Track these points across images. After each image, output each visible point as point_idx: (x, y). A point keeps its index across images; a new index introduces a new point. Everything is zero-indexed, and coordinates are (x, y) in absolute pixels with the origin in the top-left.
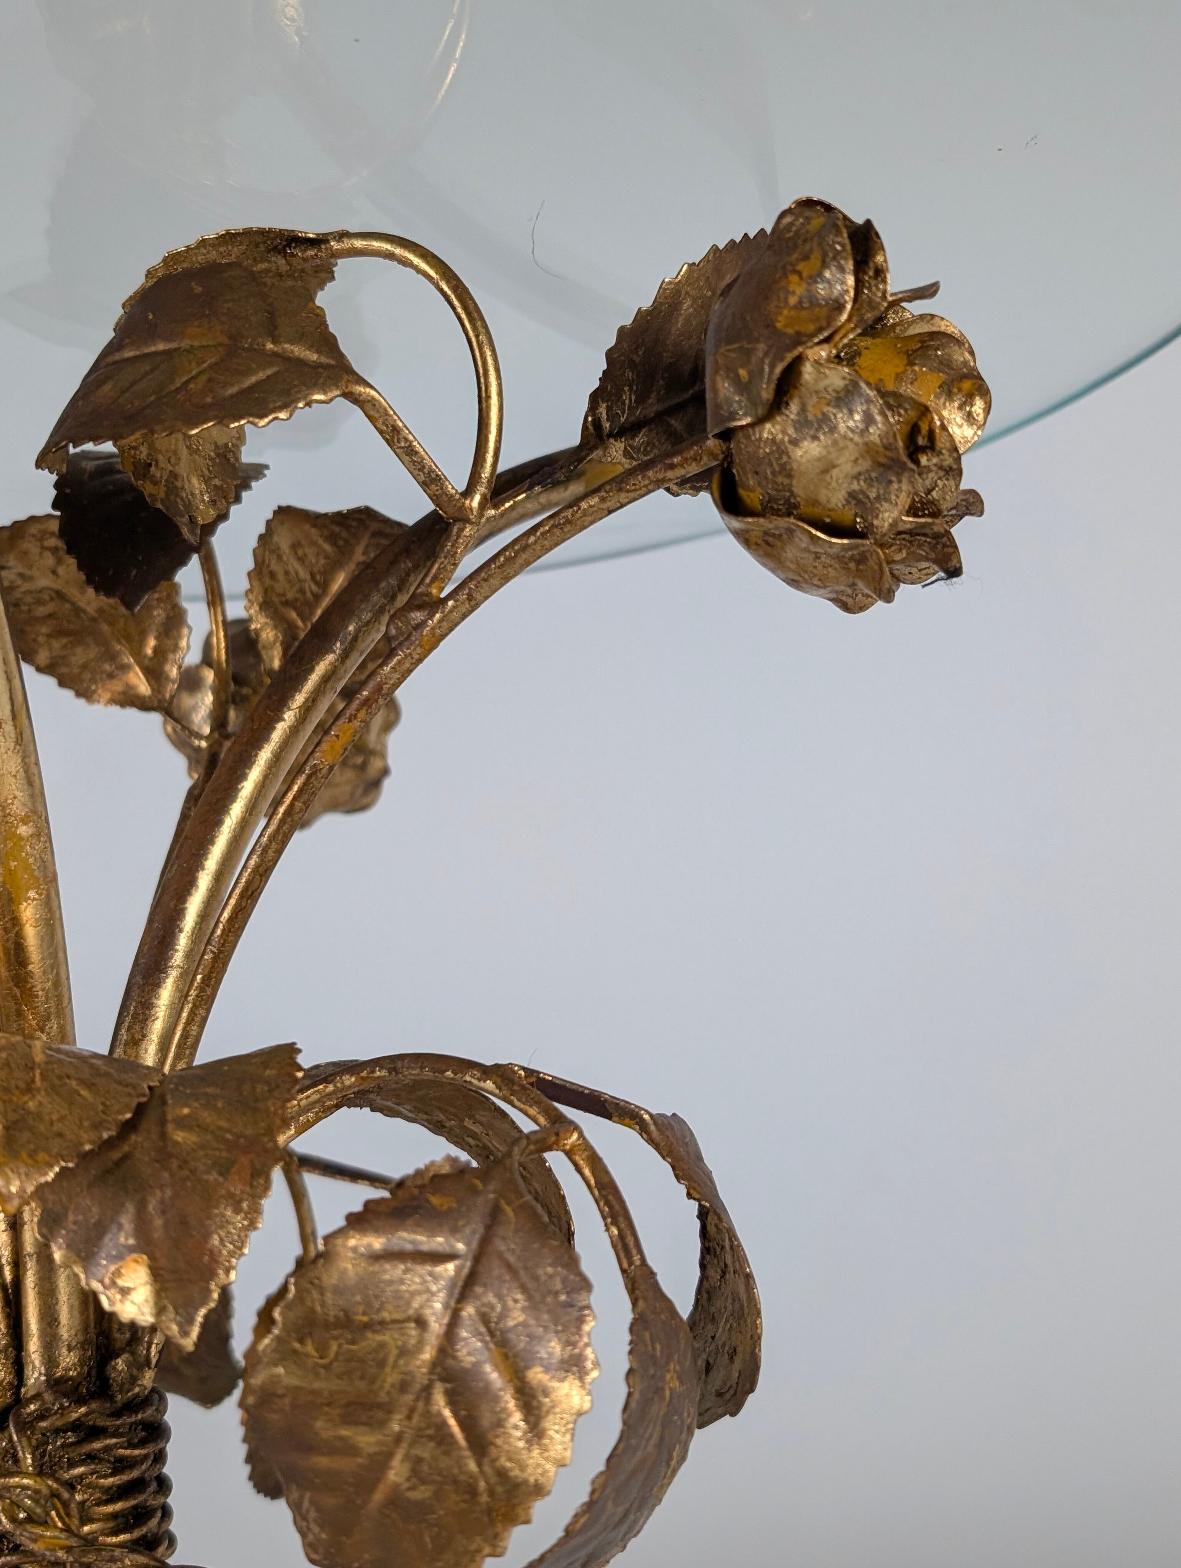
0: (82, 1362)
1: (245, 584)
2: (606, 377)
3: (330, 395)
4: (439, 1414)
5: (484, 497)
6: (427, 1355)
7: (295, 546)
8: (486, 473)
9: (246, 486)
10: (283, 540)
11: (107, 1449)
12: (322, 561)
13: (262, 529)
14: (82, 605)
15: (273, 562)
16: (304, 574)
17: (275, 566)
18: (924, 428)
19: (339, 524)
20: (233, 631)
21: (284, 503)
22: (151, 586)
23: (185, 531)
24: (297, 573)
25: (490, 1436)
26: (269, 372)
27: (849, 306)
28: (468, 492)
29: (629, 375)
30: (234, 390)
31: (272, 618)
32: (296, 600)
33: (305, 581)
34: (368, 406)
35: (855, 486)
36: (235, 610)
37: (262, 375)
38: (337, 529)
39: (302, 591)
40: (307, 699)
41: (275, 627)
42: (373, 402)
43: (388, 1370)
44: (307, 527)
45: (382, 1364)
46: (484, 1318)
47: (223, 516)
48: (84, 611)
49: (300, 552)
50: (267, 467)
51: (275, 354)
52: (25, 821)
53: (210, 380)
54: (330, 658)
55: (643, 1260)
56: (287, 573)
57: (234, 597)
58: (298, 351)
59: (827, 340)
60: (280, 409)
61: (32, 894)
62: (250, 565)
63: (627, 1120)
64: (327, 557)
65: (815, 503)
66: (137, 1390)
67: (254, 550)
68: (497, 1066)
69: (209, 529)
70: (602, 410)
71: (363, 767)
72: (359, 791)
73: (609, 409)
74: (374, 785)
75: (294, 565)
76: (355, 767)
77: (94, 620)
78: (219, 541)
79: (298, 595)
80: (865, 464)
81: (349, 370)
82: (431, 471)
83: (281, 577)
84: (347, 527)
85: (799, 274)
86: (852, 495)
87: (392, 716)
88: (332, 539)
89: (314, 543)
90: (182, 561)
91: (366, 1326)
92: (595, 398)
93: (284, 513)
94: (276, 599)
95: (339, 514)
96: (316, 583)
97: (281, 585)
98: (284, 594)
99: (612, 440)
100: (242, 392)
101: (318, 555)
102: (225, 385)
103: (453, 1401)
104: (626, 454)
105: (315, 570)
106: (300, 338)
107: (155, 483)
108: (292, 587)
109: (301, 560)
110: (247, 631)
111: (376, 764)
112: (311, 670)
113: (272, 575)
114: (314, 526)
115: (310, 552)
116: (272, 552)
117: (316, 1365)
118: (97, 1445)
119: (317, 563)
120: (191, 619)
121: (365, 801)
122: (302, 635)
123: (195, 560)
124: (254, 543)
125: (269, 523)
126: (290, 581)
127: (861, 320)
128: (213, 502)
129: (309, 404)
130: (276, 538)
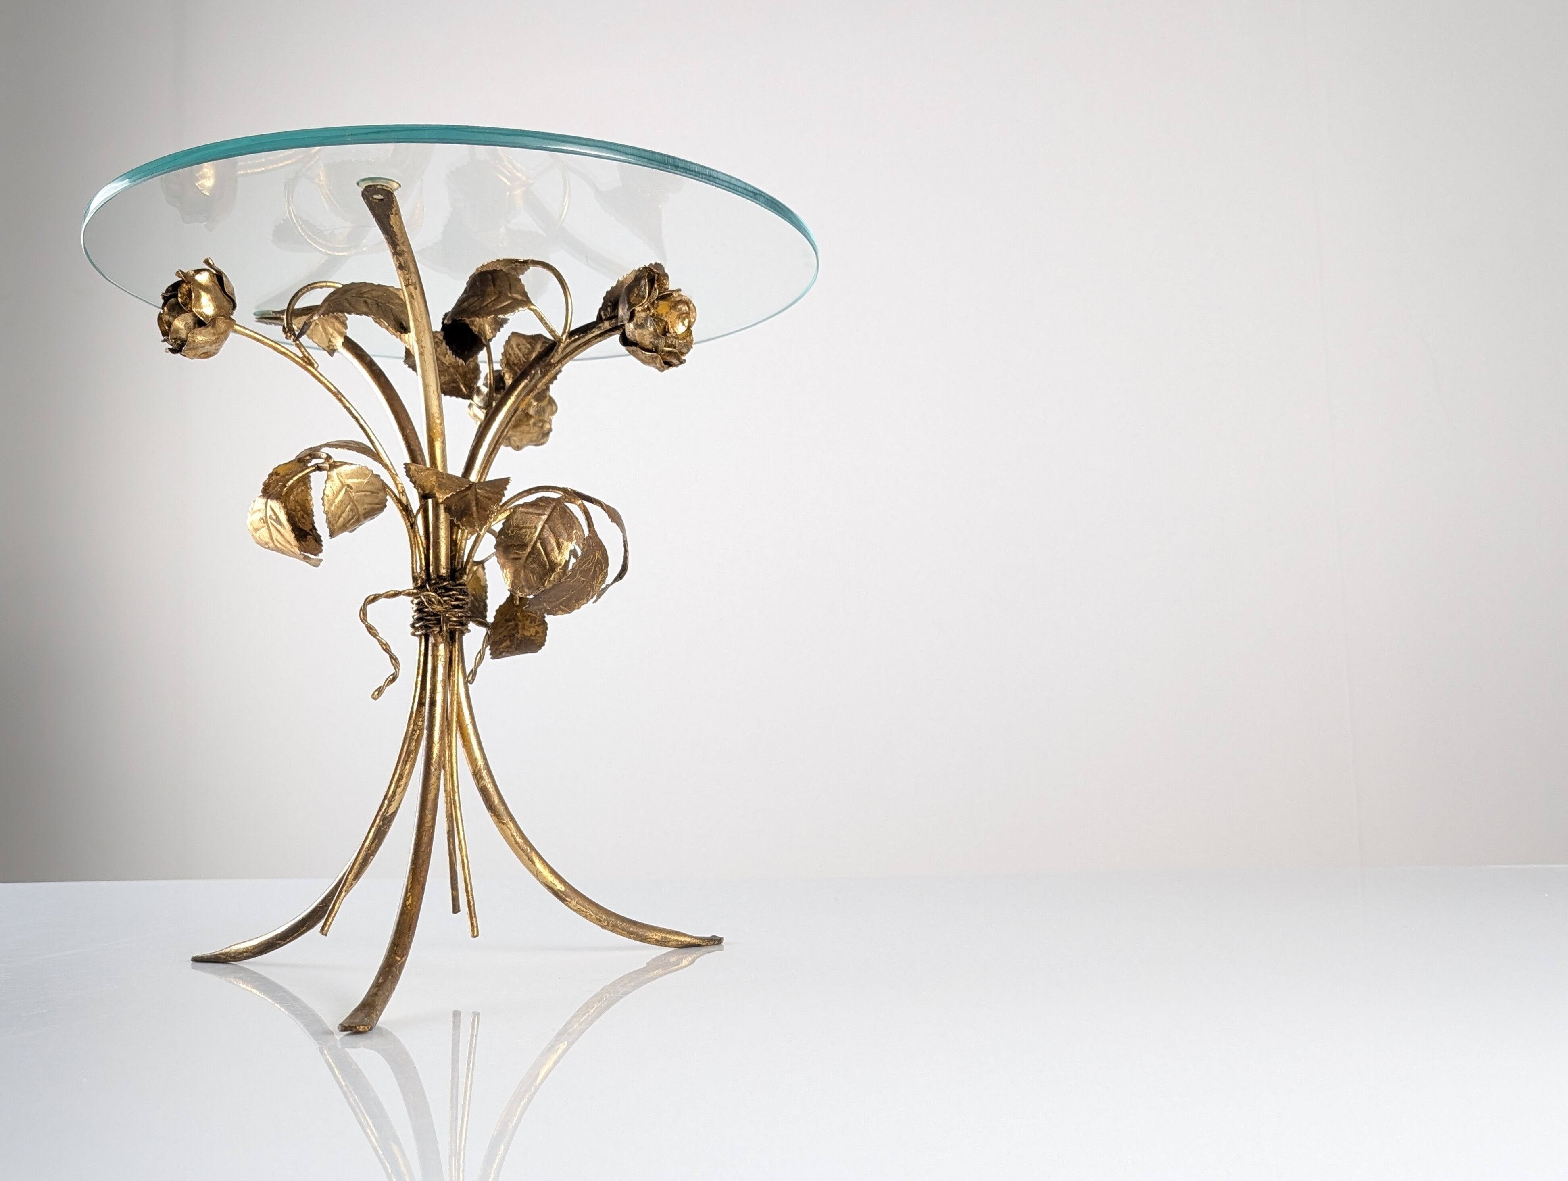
0: (447, 572)
1: (501, 357)
2: (603, 304)
3: (524, 309)
4: (538, 547)
5: (567, 336)
6: (537, 534)
7: (518, 345)
8: (567, 330)
9: (502, 326)
10: (513, 343)
11: (454, 594)
12: (527, 351)
13: (507, 339)
14: (444, 361)
15: (510, 350)
16: (520, 355)
17: (511, 351)
18: (667, 327)
19: (532, 339)
20: (496, 374)
21: (515, 331)
22: (472, 357)
23: (484, 340)
24: (518, 354)
25: (550, 553)
26: (509, 302)
27: (647, 298)
28: (562, 335)
29: (609, 304)
30: (499, 307)
31: (509, 369)
32: (518, 363)
33: (521, 357)
34: (535, 312)
35: (651, 340)
36: (497, 367)
37: (507, 303)
38: (532, 340)
39: (519, 360)
40: (518, 393)
41: (510, 372)
42: (536, 310)
43: (527, 537)
44: (522, 339)
45: (526, 536)
46: (550, 527)
47: (494, 336)
48: (445, 364)
49: (519, 347)
50: (509, 319)
51: (511, 297)
52: (438, 419)
53: (493, 304)
54: (526, 381)
55: (594, 529)
56: (515, 354)
57: (497, 362)
58: (517, 296)
59: (641, 305)
60: (512, 312)
61: (439, 439)
62: (502, 350)
63: (598, 504)
64: (528, 349)
65: (642, 343)
66: (462, 581)
67: (504, 346)
68: (563, 488)
69: (490, 340)
70: (602, 313)
71: (542, 427)
72: (540, 437)
73: (604, 313)
74: (546, 434)
75: (517, 351)
76: (538, 427)
77: (448, 367)
78: (492, 344)
79: (518, 362)
80: (651, 336)
81: (530, 302)
82: (551, 329)
83: (513, 355)
84: (535, 340)
85: (637, 288)
86: (651, 342)
87: (554, 408)
88: (530, 343)
89: (524, 345)
90: (481, 349)
91: (523, 527)
92: (600, 309)
93: (514, 334)
94: (511, 363)
95: (532, 335)
96: (525, 358)
97: (512, 358)
98: (513, 361)
99: (605, 321)
100: (501, 308)
101: (525, 348)
102: (497, 305)
103: (541, 543)
104: (610, 325)
105: (524, 353)
106: (517, 292)
107: (475, 327)
108: (516, 358)
109: (520, 350)
110: (500, 374)
111: (547, 426)
112: (520, 384)
113: (510, 355)
114: (524, 338)
115: (523, 347)
116: (510, 347)
117: (511, 536)
118: (451, 593)
119: (525, 350)
120: (481, 369)
121: (542, 441)
122: (518, 374)
123: (485, 349)
124: (504, 343)
125: (509, 337)
126: (515, 357)
127: (650, 301)
128: (492, 332)
129: (519, 311)
130: (511, 342)
